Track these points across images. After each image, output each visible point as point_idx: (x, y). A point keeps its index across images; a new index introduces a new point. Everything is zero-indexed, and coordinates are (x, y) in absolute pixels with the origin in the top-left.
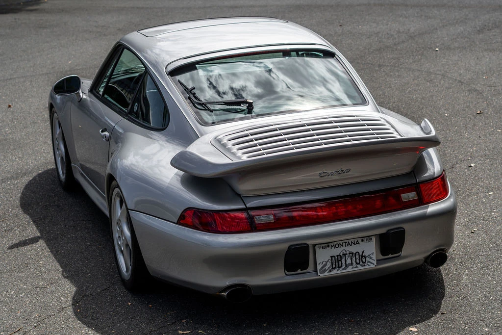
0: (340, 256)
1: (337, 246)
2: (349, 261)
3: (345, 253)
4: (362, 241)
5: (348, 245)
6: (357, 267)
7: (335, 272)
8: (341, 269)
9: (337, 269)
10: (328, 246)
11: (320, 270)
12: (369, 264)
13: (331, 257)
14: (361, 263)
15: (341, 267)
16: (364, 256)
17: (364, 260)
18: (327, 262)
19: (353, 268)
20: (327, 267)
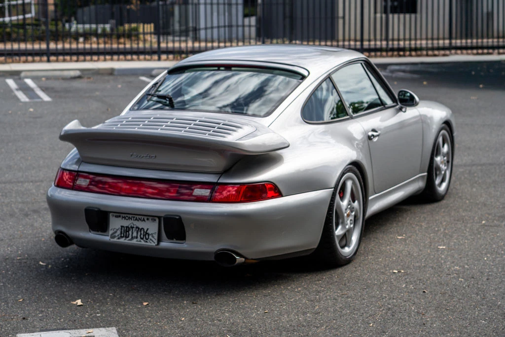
0: (129, 227)
1: (127, 218)
2: (135, 234)
3: (133, 226)
4: (148, 219)
5: (136, 220)
6: (140, 241)
7: (122, 240)
8: (128, 239)
9: (124, 238)
10: (119, 216)
11: (111, 235)
12: (151, 241)
13: (122, 227)
14: (144, 239)
15: (128, 237)
16: (148, 234)
17: (147, 237)
18: (117, 230)
19: (137, 241)
20: (117, 234)
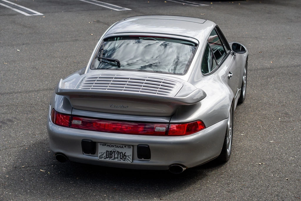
0: (112, 152)
1: (111, 146)
2: (116, 156)
3: (115, 151)
4: (125, 147)
5: (117, 147)
6: (120, 160)
7: (108, 160)
8: (111, 159)
9: (109, 159)
10: (106, 145)
11: (99, 156)
12: (128, 160)
13: (107, 151)
14: (123, 159)
15: (112, 158)
16: (125, 155)
17: (125, 157)
18: (104, 153)
19: (118, 160)
20: (103, 156)
